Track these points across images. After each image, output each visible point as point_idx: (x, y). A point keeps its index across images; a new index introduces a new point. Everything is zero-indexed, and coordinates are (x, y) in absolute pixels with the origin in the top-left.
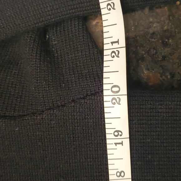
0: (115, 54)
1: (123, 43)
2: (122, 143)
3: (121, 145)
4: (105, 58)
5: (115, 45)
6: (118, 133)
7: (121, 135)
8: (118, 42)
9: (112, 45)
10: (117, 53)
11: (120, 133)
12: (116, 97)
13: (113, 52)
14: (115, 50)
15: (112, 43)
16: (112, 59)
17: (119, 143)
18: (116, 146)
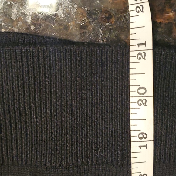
0: (141, 56)
2: (146, 146)
3: (146, 148)
4: (131, 60)
5: (142, 47)
6: (143, 135)
7: (145, 138)
8: (145, 44)
9: (139, 47)
10: (143, 55)
11: (145, 136)
12: (142, 98)
13: (140, 54)
14: (141, 52)
15: (139, 45)
16: (138, 61)
17: (143, 146)
18: (140, 149)
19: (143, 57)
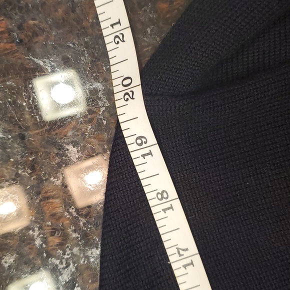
0: (119, 39)
1: (125, 22)
4: (109, 47)
5: (117, 27)
7: (146, 143)
8: (119, 22)
9: (113, 28)
10: (121, 36)
11: (144, 140)
12: (128, 91)
13: (117, 37)
14: (118, 34)
15: (112, 26)
16: (117, 46)
19: (121, 40)
